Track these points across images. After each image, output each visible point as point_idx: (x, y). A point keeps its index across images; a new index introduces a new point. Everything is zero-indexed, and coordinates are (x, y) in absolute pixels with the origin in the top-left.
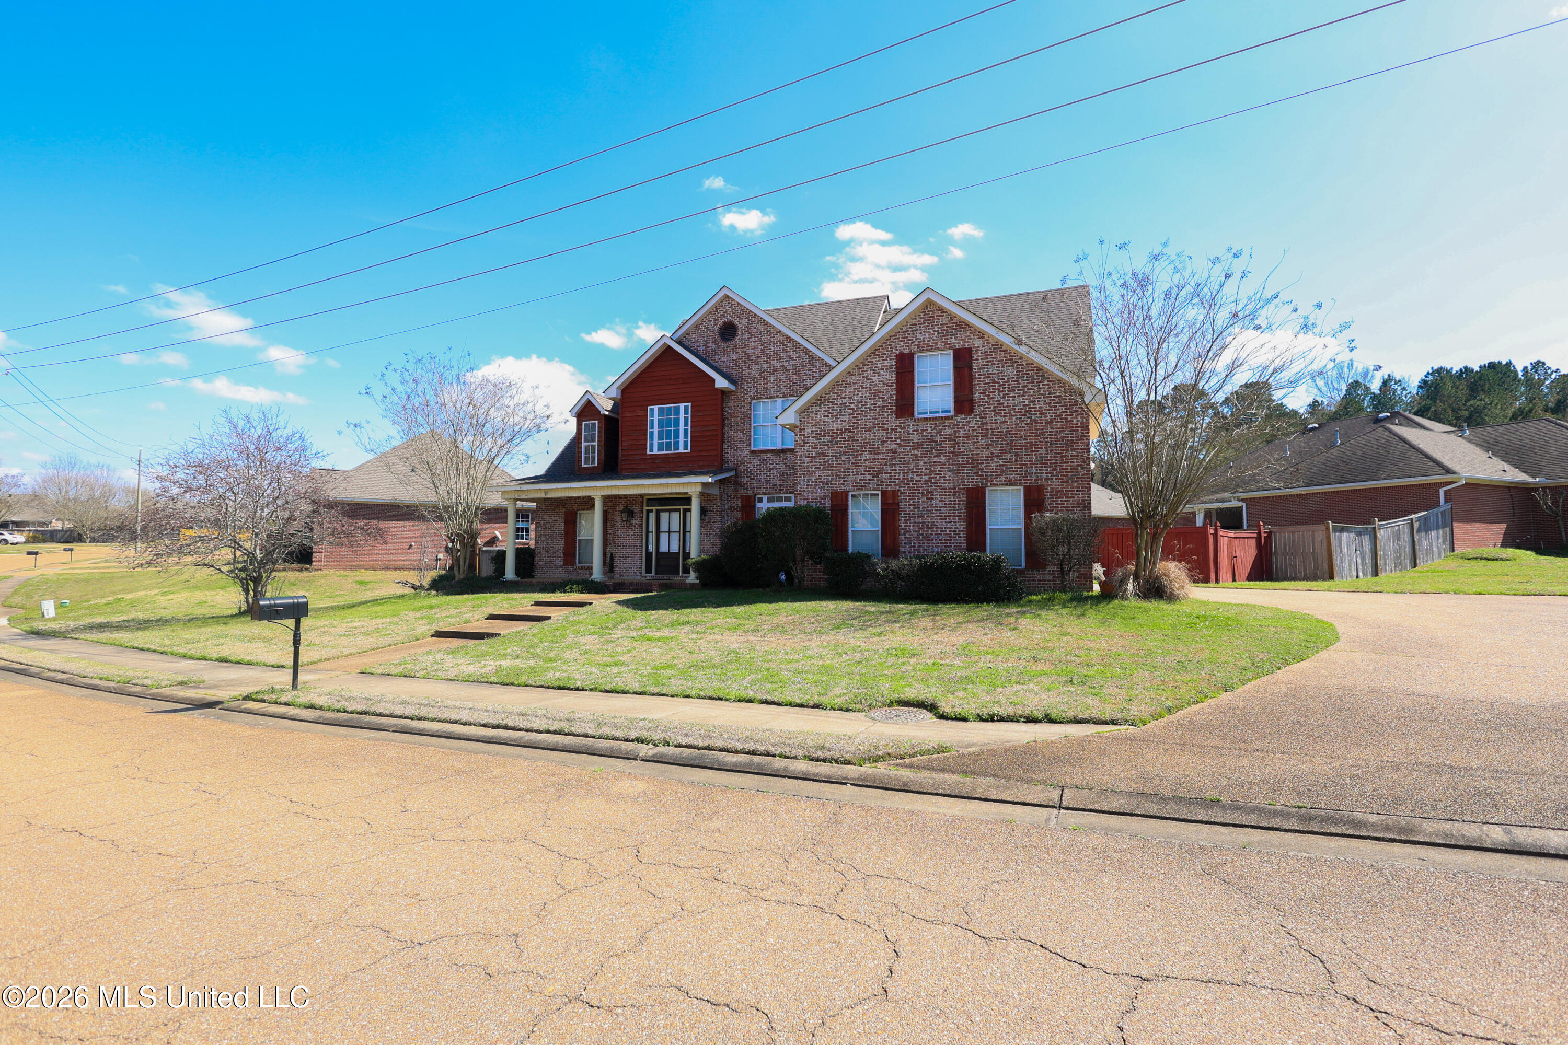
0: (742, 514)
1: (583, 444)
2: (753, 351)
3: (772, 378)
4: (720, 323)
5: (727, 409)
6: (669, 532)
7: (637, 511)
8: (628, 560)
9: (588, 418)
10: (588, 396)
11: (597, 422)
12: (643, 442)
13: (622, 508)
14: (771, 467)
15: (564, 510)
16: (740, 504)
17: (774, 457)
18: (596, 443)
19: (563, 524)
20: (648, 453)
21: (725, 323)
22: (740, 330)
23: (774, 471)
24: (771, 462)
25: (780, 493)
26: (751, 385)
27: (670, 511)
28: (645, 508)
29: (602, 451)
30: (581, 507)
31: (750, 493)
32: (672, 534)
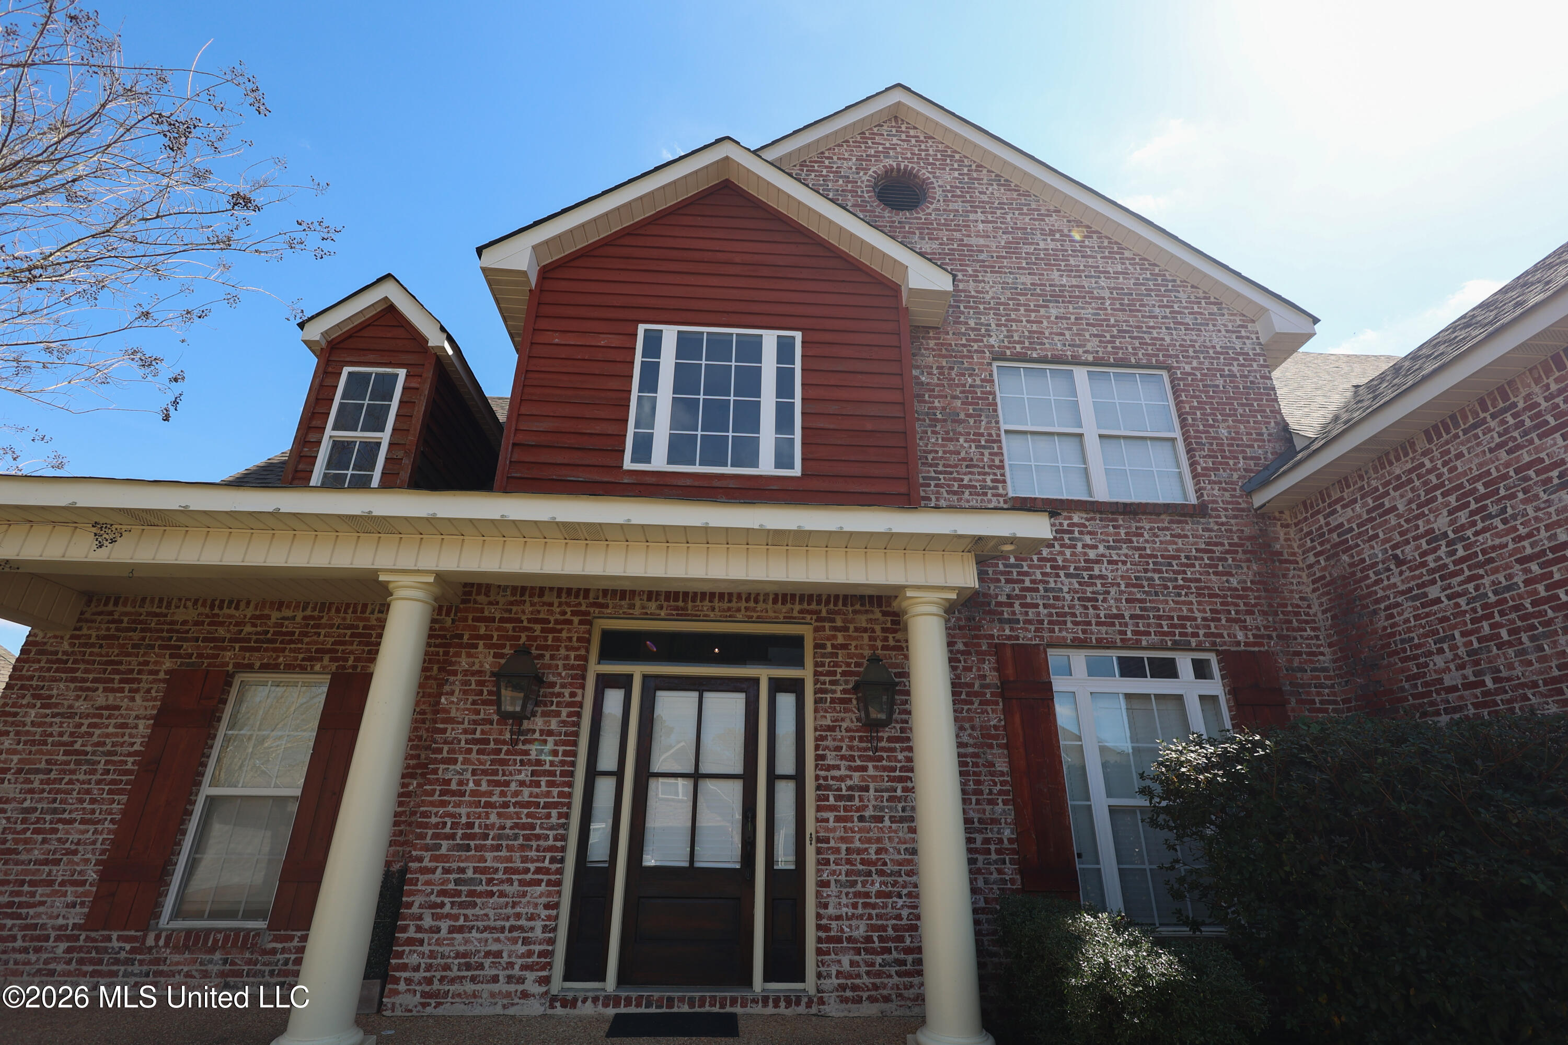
0: (1007, 711)
1: (329, 431)
2: (982, 241)
3: (1054, 312)
4: (877, 168)
5: (915, 372)
6: (696, 776)
7: (558, 676)
8: (488, 909)
9: (371, 357)
10: (389, 291)
11: (402, 373)
12: (611, 429)
14: (1092, 554)
15: (168, 664)
16: (992, 677)
17: (1095, 525)
18: (385, 437)
19: (143, 728)
20: (628, 464)
21: (888, 171)
22: (939, 192)
23: (1103, 569)
24: (1088, 539)
25: (1137, 646)
26: (991, 319)
27: (701, 685)
28: (595, 668)
29: (407, 462)
30: (256, 659)
31: (1027, 636)
32: (708, 786)
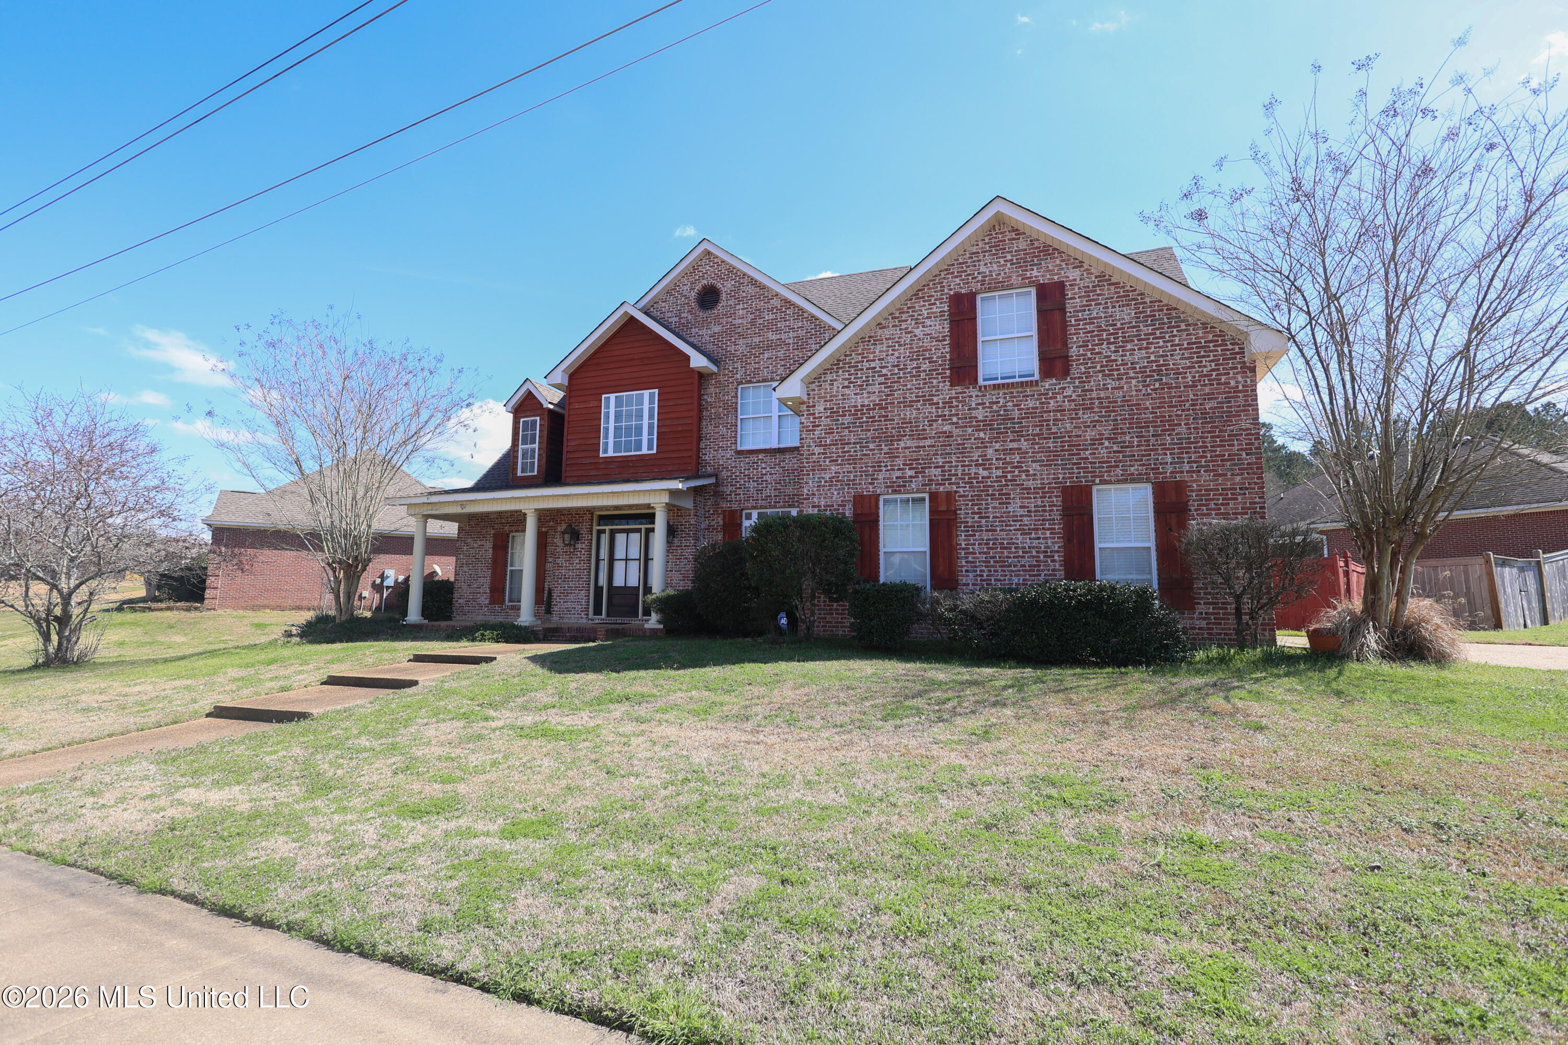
0: (724, 535)
1: (520, 446)
2: (740, 321)
3: (766, 356)
4: (698, 287)
5: (706, 397)
6: (627, 560)
7: (584, 532)
8: (571, 597)
9: (528, 413)
10: (528, 386)
11: (538, 418)
12: (595, 441)
13: (564, 526)
14: (764, 471)
15: (492, 532)
16: (721, 522)
17: (767, 459)
18: (536, 446)
19: (491, 551)
20: (601, 455)
21: (704, 287)
22: (724, 295)
23: (768, 478)
24: (763, 465)
25: (775, 507)
26: (738, 365)
27: (628, 531)
28: (596, 528)
29: (544, 455)
30: (513, 529)
31: (735, 506)
32: (630, 563)
